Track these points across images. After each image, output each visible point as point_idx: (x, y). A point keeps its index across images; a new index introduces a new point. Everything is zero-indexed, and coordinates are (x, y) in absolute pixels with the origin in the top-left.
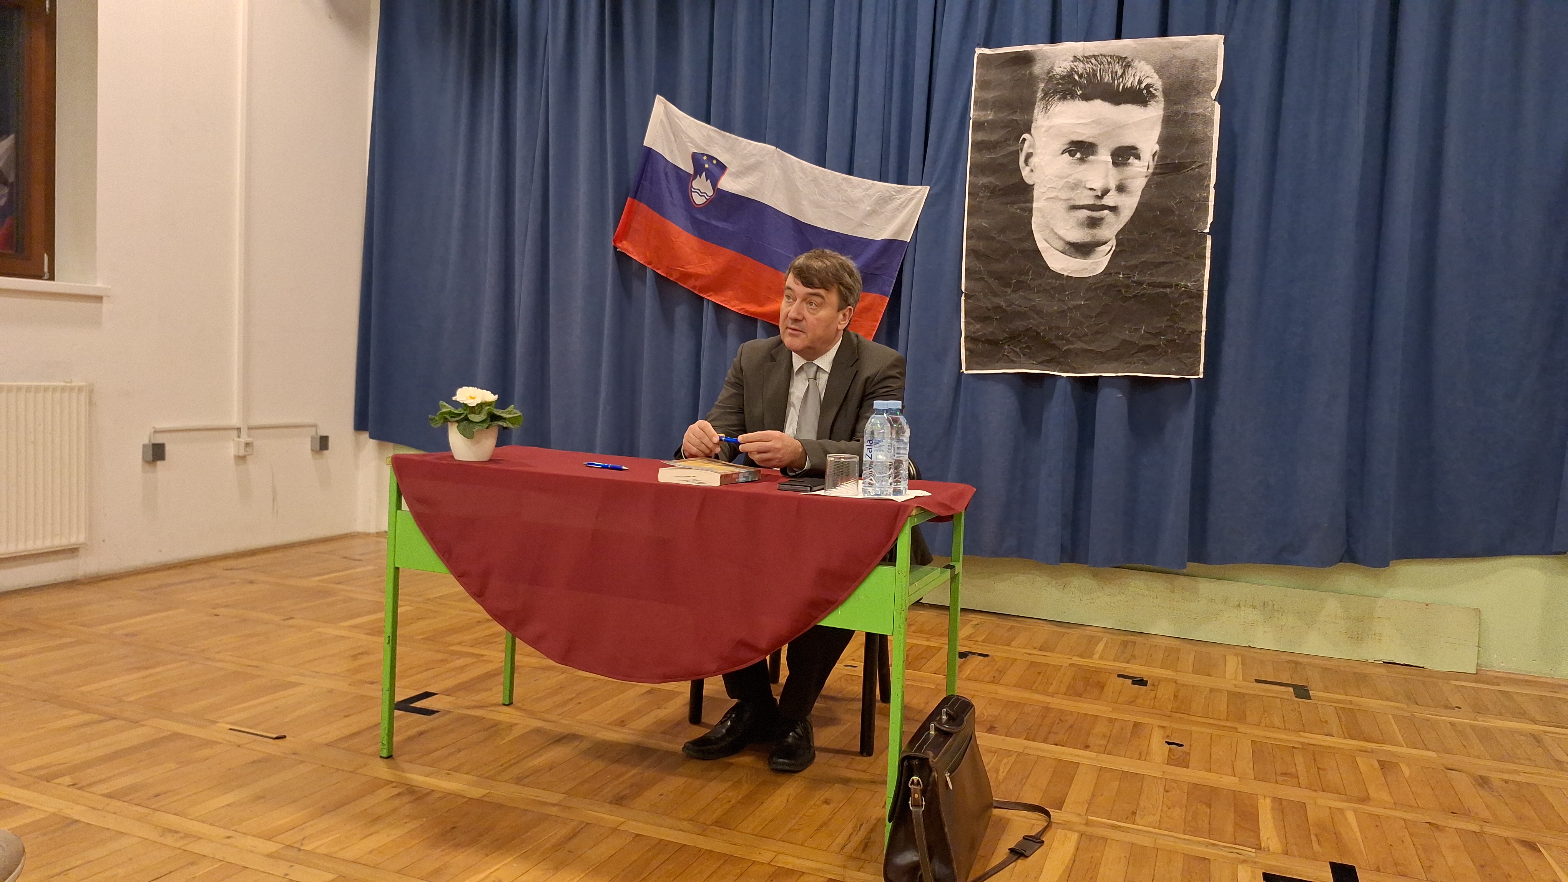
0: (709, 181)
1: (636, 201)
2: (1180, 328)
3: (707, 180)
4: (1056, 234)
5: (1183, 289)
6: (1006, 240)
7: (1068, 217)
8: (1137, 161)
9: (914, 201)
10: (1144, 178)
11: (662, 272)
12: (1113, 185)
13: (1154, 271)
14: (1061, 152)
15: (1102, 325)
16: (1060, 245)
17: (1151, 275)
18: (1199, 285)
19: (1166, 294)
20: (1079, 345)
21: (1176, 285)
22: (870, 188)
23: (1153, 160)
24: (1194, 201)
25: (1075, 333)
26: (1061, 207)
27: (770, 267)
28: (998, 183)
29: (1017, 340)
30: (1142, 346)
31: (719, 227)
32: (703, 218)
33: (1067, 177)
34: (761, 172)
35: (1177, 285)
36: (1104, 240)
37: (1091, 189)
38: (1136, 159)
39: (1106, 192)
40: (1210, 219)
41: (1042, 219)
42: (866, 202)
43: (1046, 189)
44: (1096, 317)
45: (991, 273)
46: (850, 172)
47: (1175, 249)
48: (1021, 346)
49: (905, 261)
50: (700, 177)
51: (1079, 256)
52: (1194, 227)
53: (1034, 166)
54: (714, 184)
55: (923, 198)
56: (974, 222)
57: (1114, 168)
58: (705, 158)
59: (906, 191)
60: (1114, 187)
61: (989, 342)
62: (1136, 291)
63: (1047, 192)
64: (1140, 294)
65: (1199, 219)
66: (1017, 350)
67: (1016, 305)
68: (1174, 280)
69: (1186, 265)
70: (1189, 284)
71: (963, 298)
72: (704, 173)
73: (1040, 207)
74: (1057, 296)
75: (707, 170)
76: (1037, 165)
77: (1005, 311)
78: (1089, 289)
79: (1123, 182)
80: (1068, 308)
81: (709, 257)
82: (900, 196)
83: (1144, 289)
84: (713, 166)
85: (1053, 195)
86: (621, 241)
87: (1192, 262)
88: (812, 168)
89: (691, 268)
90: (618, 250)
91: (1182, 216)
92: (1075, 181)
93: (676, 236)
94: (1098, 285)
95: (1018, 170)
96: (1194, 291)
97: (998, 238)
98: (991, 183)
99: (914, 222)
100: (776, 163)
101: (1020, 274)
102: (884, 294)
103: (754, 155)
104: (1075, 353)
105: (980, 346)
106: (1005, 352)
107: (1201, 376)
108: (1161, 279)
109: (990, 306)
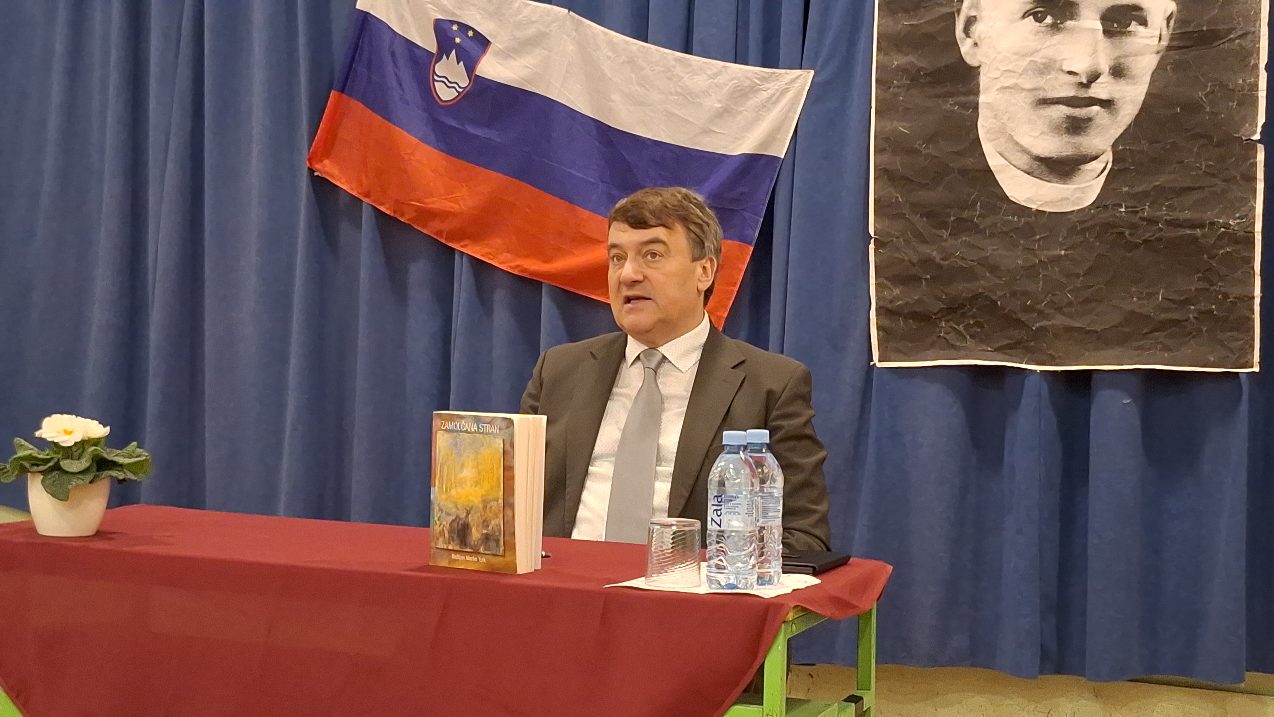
0: (462, 63)
1: (344, 95)
2: (1219, 292)
3: (458, 63)
4: (1017, 143)
5: (1222, 229)
6: (938, 155)
7: (1035, 117)
8: (1141, 28)
9: (790, 95)
10: (1154, 55)
11: (387, 209)
12: (1105, 66)
13: (1175, 202)
14: (1021, 14)
15: (1093, 288)
16: (1024, 161)
17: (1171, 208)
18: (1248, 223)
19: (1195, 239)
20: (1060, 320)
21: (1210, 223)
22: (719, 73)
23: (1168, 26)
24: (1234, 90)
25: (1052, 301)
26: (1023, 101)
27: (561, 198)
28: (923, 65)
29: (960, 312)
30: (1160, 322)
31: (478, 136)
32: (454, 123)
33: (1032, 55)
34: (545, 49)
35: (1212, 224)
36: (1094, 153)
37: (1070, 73)
38: (1141, 24)
39: (1094, 77)
40: (1261, 119)
41: (995, 121)
42: (713, 94)
43: (1000, 72)
44: (1084, 275)
45: (914, 206)
46: (687, 49)
47: (1208, 166)
48: (967, 321)
49: (778, 187)
50: (448, 58)
51: (1055, 178)
52: (1237, 132)
53: (979, 37)
54: (470, 69)
55: (803, 89)
56: (886, 127)
57: (1106, 40)
58: (455, 28)
59: (777, 78)
60: (1107, 69)
61: (915, 316)
62: (1148, 234)
63: (1002, 78)
64: (1153, 238)
65: (1244, 119)
66: (961, 328)
67: (956, 257)
68: (1209, 216)
69: (1224, 191)
70: (1231, 222)
71: (872, 246)
72: (454, 52)
73: (990, 101)
74: (1022, 242)
75: (458, 47)
76: (983, 36)
77: (940, 267)
78: (1072, 230)
79: (1122, 61)
80: (1040, 261)
81: (464, 185)
82: (767, 86)
83: (1161, 229)
84: (467, 39)
85: (1010, 82)
86: (321, 161)
87: (1234, 187)
88: (627, 43)
89: (433, 203)
90: (316, 174)
91: (1216, 114)
92: (1044, 61)
93: (409, 151)
94: (1083, 226)
95: (954, 45)
96: (1241, 233)
97: (924, 152)
98: (912, 63)
99: (791, 126)
100: (569, 36)
101: (963, 209)
102: (744, 240)
103: (534, 22)
104: (1054, 334)
105: (902, 323)
106: (940, 332)
107: (1256, 369)
108: (1187, 215)
109: (915, 259)
